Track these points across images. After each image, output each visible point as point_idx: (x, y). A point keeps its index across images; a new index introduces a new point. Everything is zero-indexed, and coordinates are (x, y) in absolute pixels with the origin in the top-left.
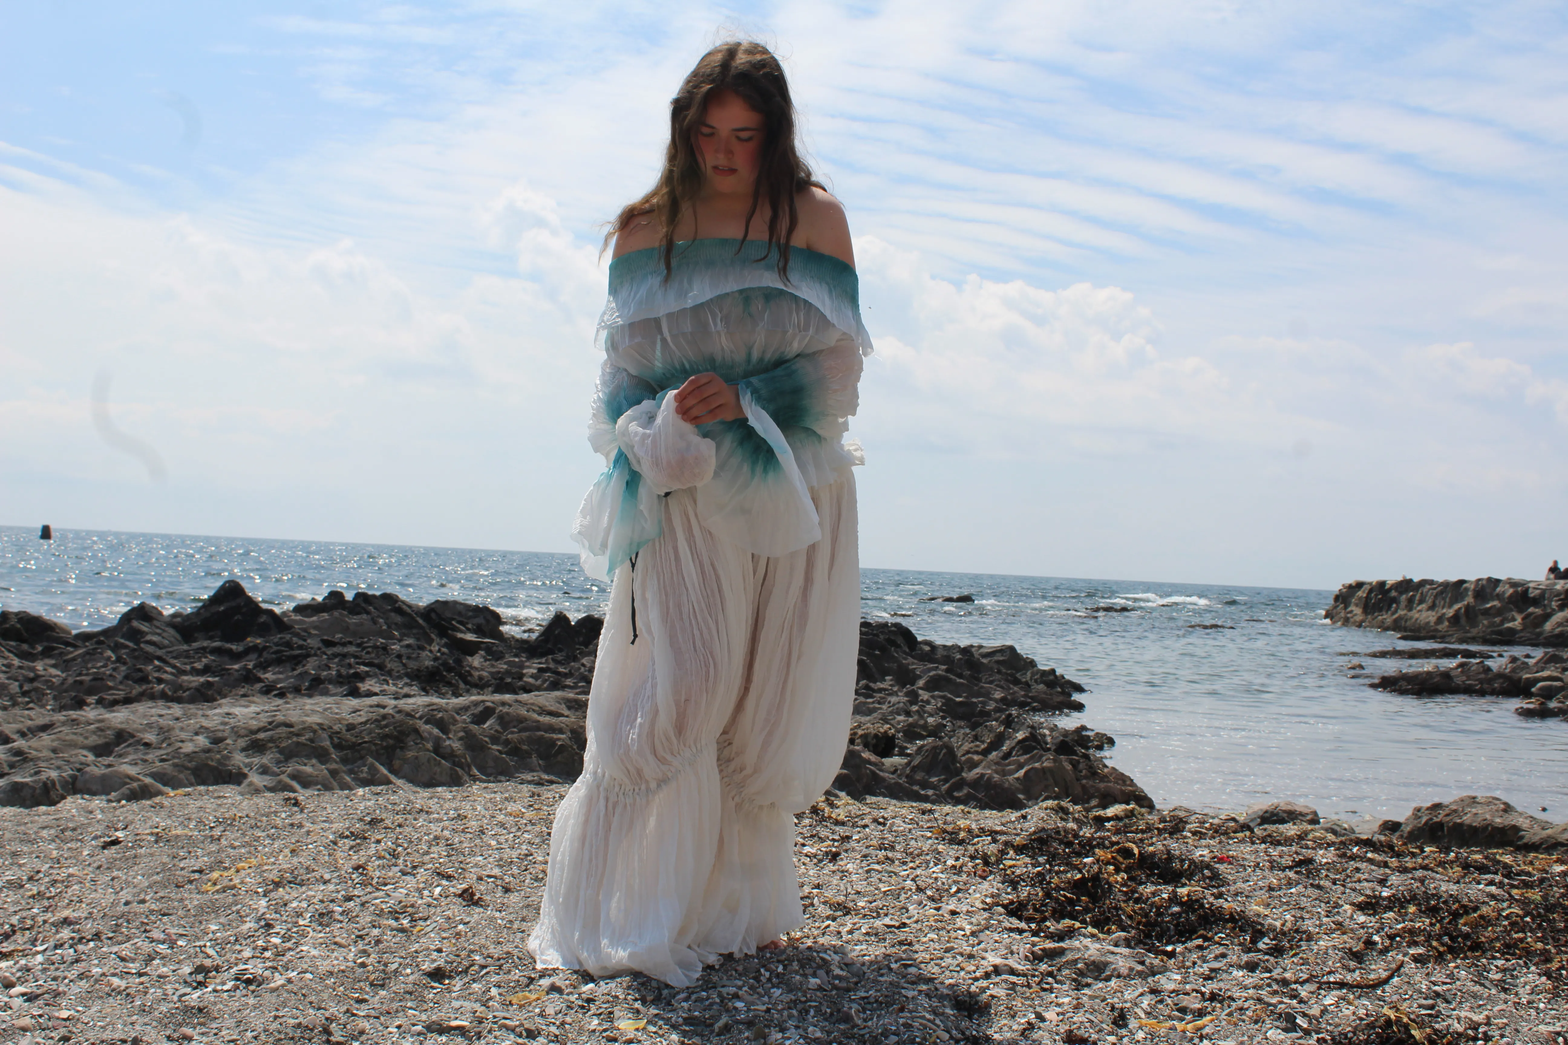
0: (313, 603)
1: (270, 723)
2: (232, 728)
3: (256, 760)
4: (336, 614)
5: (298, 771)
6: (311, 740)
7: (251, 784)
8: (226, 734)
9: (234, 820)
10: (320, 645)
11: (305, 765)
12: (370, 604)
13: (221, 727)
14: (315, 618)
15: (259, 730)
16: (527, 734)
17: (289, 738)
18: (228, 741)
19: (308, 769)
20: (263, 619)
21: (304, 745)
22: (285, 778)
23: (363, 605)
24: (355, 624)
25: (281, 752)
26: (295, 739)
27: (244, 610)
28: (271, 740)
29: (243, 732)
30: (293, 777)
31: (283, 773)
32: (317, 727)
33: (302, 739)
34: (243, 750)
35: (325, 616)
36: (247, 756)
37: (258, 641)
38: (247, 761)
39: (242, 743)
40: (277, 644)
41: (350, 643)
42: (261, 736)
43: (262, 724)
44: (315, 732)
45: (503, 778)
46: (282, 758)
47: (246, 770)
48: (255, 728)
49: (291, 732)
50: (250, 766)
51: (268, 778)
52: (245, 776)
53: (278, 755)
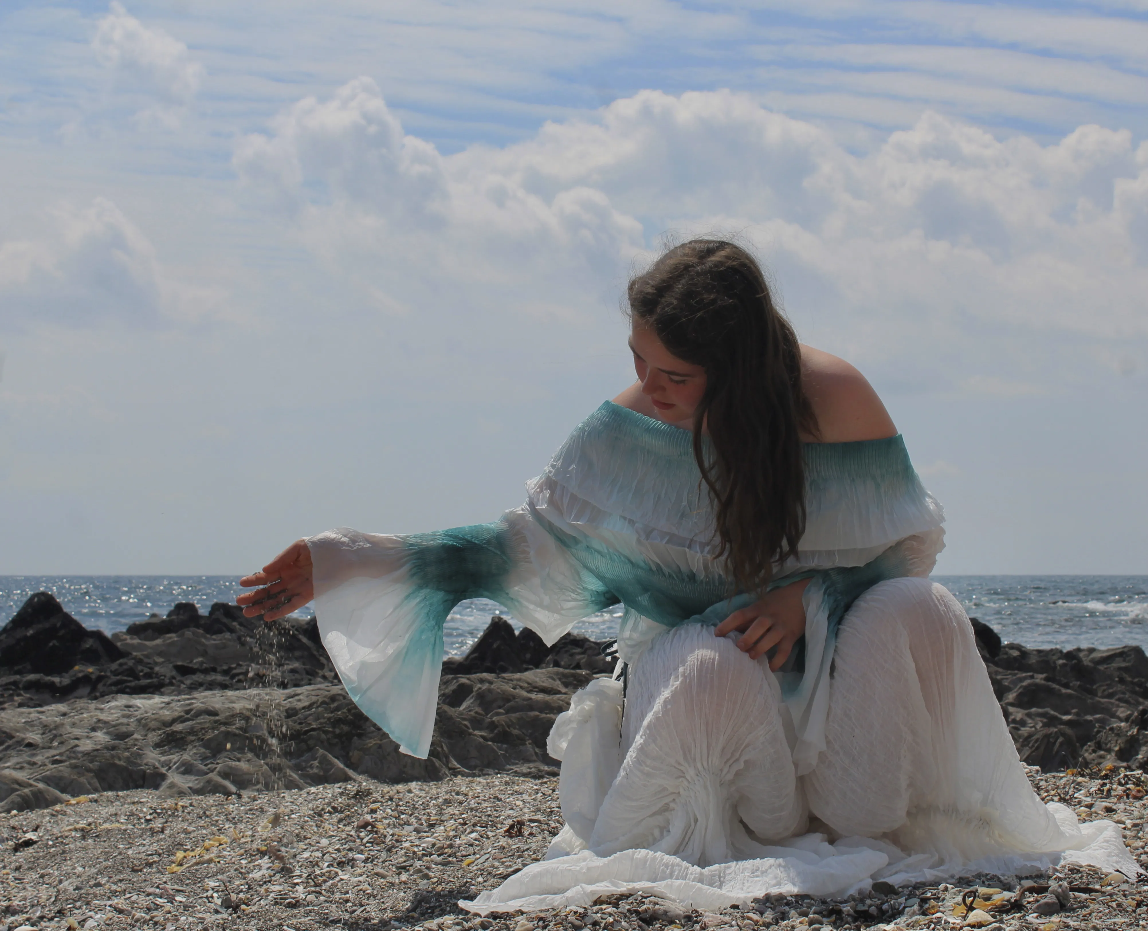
0: (154, 620)
1: (188, 712)
2: (139, 721)
3: (175, 757)
4: (188, 633)
5: (231, 768)
6: (245, 730)
7: (172, 786)
8: (131, 729)
9: (176, 810)
10: (174, 673)
11: (239, 760)
12: (234, 618)
13: (125, 720)
14: (158, 641)
15: (174, 721)
16: (517, 715)
17: (213, 729)
18: (136, 736)
19: (243, 765)
20: (89, 643)
21: (235, 735)
22: (214, 776)
23: (225, 620)
24: (216, 647)
25: (207, 745)
26: (223, 728)
27: (62, 633)
28: (192, 731)
29: (153, 724)
30: (225, 775)
31: (212, 771)
32: (248, 713)
33: (232, 729)
34: (157, 746)
35: (173, 637)
36: (163, 754)
37: (91, 670)
38: (163, 759)
39: (154, 737)
40: (115, 673)
41: (214, 670)
42: (178, 727)
43: (176, 714)
44: (247, 719)
45: (491, 771)
46: (208, 753)
47: (163, 770)
48: (168, 718)
49: (216, 722)
50: (168, 765)
51: (193, 778)
52: (163, 777)
53: (203, 750)
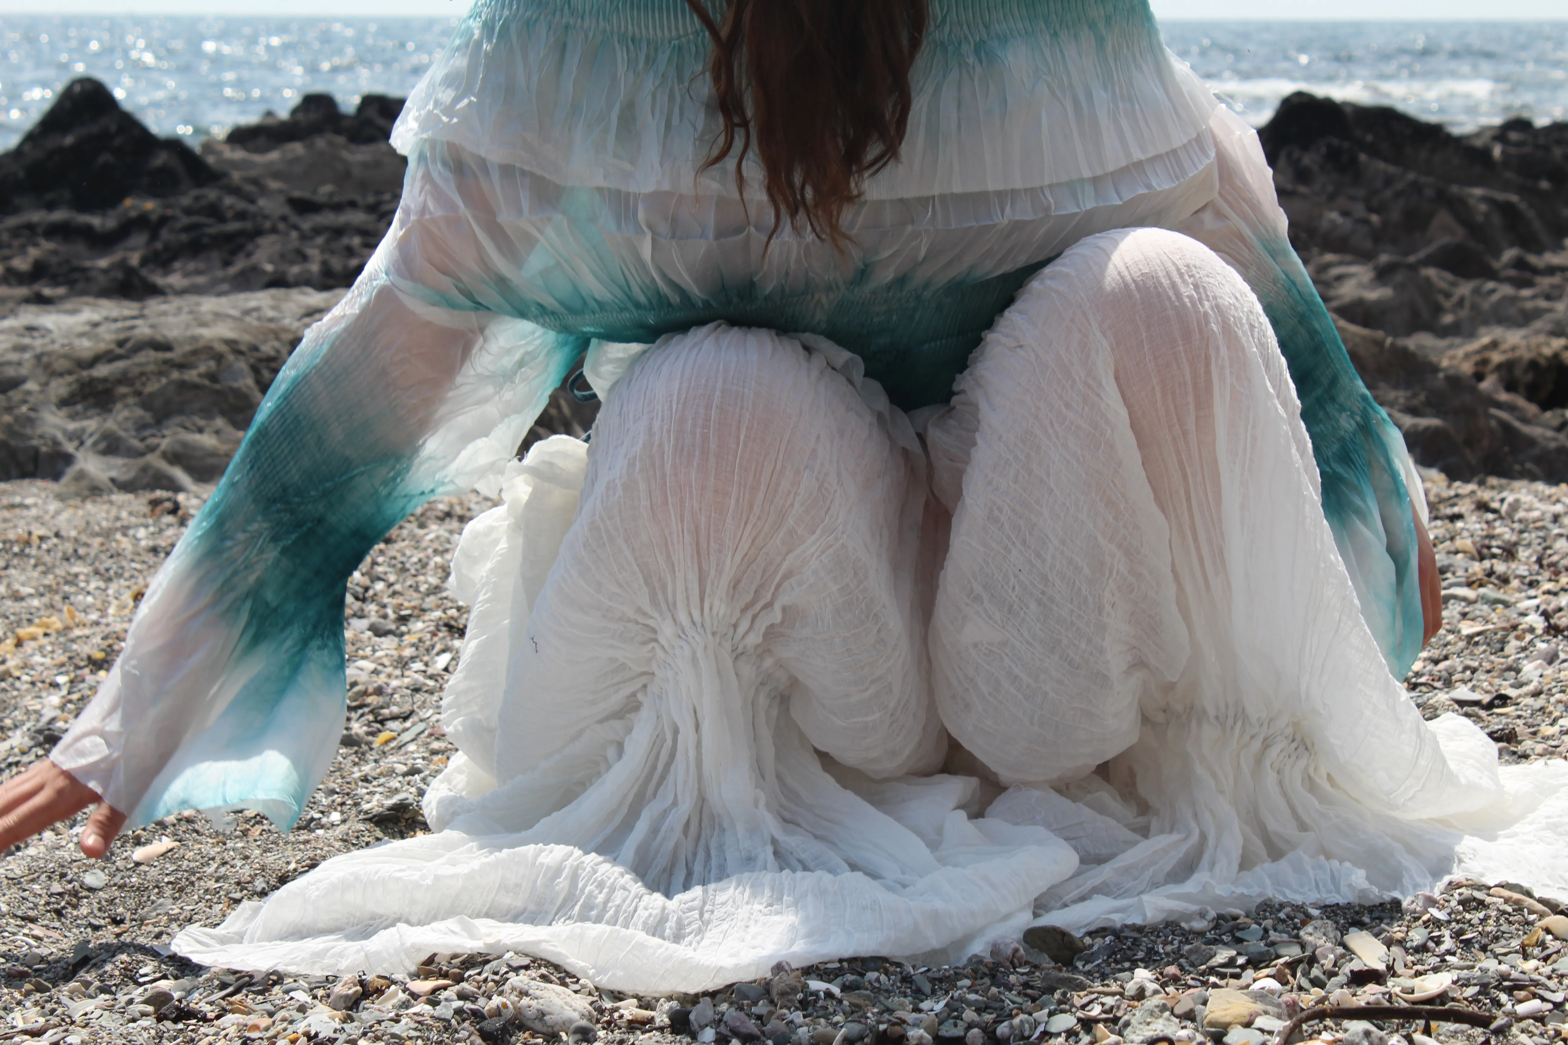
0: (270, 120)
1: (121, 343)
2: (38, 357)
3: (92, 424)
5: (185, 444)
6: (212, 376)
7: (81, 476)
8: (24, 371)
11: (201, 430)
13: (14, 357)
15: (97, 359)
17: (161, 374)
18: (31, 386)
19: (207, 440)
21: (197, 386)
22: (155, 461)
25: (146, 403)
26: (176, 375)
28: (124, 379)
29: (61, 365)
30: (176, 458)
31: (152, 449)
33: (192, 374)
34: (64, 403)
36: (73, 417)
38: (72, 426)
39: (60, 388)
42: (102, 371)
43: (102, 347)
44: (220, 357)
46: (148, 417)
47: (70, 447)
48: (87, 355)
49: (166, 362)
50: (78, 437)
51: (119, 461)
52: (68, 459)
53: (139, 412)
